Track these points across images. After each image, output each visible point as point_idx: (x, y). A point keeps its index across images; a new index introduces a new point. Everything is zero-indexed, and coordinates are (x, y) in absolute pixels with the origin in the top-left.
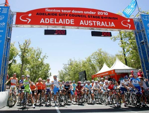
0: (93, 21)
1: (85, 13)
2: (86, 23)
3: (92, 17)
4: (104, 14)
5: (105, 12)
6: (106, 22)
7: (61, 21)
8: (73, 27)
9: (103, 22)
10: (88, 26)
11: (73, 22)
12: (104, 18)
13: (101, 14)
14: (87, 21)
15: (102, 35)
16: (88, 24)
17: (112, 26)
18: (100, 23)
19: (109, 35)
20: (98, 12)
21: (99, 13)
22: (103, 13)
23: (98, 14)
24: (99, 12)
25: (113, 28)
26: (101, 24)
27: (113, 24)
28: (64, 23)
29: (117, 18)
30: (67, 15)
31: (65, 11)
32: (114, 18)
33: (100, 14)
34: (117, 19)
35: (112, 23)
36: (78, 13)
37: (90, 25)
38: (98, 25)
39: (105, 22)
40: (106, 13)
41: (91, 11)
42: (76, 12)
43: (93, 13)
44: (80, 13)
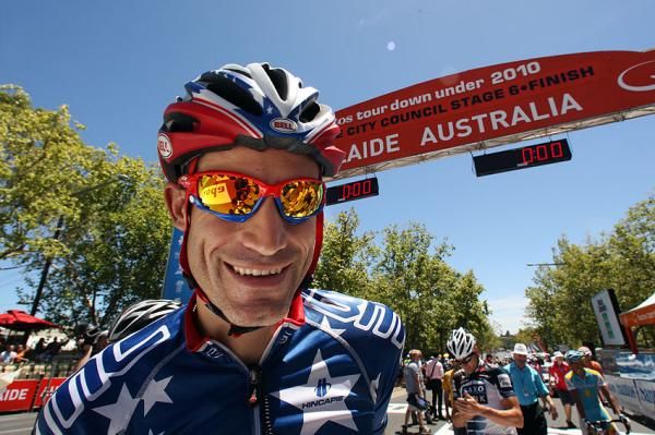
0: (473, 118)
1: (438, 97)
2: (446, 133)
3: (470, 102)
4: (519, 74)
5: (525, 62)
6: (532, 105)
7: (354, 153)
8: (398, 162)
9: (518, 110)
10: (456, 142)
11: (396, 142)
12: (524, 88)
13: (510, 75)
14: (450, 124)
15: (521, 161)
16: (452, 134)
17: (564, 111)
18: (504, 114)
19: (557, 153)
20: (493, 76)
21: (496, 78)
22: (518, 70)
23: (494, 82)
24: (500, 74)
25: (572, 116)
26: (509, 120)
27: (570, 102)
28: (366, 156)
29: (590, 70)
30: (372, 125)
31: (367, 114)
32: (573, 75)
33: (503, 77)
34: (592, 74)
35: (567, 97)
36: (412, 104)
37: (460, 135)
38: (495, 127)
39: (528, 106)
40: (529, 65)
41: (462, 83)
42: (404, 104)
43: (470, 86)
44: (419, 102)
